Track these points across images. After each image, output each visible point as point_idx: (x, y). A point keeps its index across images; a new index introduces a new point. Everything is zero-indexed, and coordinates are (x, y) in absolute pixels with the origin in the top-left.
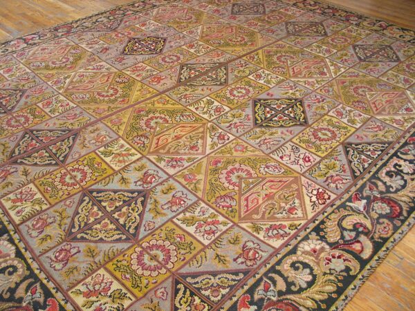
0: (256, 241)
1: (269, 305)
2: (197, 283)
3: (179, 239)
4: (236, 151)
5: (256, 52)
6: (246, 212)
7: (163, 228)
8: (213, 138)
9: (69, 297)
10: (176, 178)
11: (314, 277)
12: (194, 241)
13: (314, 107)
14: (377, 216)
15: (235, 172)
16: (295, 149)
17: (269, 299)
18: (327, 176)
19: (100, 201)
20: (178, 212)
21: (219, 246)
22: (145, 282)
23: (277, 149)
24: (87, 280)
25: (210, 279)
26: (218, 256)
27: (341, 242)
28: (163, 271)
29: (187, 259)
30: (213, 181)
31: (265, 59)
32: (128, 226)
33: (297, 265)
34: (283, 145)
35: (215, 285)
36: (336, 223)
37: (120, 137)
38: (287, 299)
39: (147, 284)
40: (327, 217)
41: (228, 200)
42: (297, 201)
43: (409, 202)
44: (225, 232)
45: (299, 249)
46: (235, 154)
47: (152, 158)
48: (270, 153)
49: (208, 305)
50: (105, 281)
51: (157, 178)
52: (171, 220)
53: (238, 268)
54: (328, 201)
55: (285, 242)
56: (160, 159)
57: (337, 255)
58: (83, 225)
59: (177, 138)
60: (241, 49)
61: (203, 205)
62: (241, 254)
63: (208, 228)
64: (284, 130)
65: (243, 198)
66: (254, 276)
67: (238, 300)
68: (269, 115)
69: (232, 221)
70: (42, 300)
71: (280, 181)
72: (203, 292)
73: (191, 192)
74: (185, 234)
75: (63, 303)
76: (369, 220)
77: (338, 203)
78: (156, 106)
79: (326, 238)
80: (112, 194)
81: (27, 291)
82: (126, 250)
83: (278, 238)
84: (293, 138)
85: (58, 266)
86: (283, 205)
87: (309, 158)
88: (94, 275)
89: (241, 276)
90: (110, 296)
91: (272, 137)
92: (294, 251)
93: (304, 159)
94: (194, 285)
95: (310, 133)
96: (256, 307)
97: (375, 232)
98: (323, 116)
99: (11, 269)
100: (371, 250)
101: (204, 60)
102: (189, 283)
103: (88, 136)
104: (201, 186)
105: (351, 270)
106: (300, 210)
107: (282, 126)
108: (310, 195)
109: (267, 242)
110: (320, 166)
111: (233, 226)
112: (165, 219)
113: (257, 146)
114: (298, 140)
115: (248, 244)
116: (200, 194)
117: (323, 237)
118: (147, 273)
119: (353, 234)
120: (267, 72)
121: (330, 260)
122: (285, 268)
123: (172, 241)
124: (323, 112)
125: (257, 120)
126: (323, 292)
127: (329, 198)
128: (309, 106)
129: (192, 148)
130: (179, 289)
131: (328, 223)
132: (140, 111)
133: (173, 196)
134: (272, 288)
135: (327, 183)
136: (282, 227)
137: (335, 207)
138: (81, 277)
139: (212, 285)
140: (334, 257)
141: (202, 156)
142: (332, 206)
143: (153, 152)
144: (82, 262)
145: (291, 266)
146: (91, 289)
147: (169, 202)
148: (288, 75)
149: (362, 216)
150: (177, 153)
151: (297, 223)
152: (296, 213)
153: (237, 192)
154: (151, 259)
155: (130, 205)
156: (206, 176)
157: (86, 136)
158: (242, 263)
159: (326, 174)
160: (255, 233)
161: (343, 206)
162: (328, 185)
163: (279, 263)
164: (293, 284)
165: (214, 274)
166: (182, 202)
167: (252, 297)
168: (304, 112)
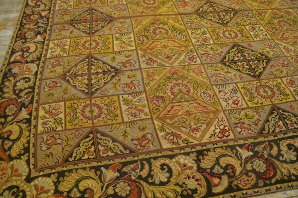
0: (155, 136)
1: (126, 179)
2: (101, 139)
3: (113, 109)
4: (193, 72)
5: (266, 11)
6: (165, 115)
7: (110, 98)
8: (186, 57)
9: (39, 108)
10: (142, 71)
11: (169, 181)
12: (120, 115)
13: (276, 68)
14: (251, 169)
15: (181, 86)
16: (235, 91)
17: (130, 176)
18: (241, 121)
19: (92, 65)
20: (126, 93)
21: (131, 126)
22: (76, 122)
23: (221, 85)
24: (52, 104)
25: (109, 142)
26: (125, 132)
27: (208, 171)
28: (90, 122)
29: (108, 123)
30: (162, 85)
31: (269, 18)
32: (94, 86)
33: (165, 167)
34: (228, 84)
35: (109, 147)
36: (217, 156)
37: (133, 32)
38: (140, 183)
39: (76, 124)
40: (214, 149)
41: (160, 101)
42: (204, 126)
43: (285, 175)
44: (142, 120)
45: (177, 158)
46: (191, 74)
47: (140, 53)
48: (214, 85)
49: (96, 155)
50: (59, 110)
51: (132, 66)
52: (118, 95)
53: (130, 146)
54: (225, 138)
55: (172, 148)
56: (143, 56)
57: (197, 178)
58: (74, 73)
59: (165, 46)
60: (257, 5)
61: (144, 95)
62: (138, 139)
63: (134, 112)
64: (238, 74)
65: (171, 105)
66: (134, 157)
67: (113, 164)
68: (236, 59)
69: (151, 115)
70: (27, 104)
71: (204, 107)
72: (100, 147)
73: (144, 85)
74: (119, 108)
75: (34, 109)
76: (242, 169)
77: (231, 143)
78: (169, 21)
79: (200, 162)
80: (102, 63)
81: (26, 94)
82: (82, 99)
83: (170, 143)
84: (240, 83)
85: (47, 89)
86: (192, 123)
87: (239, 102)
88: (57, 104)
89: (127, 152)
90: (55, 119)
91: (226, 74)
92: (171, 157)
93: (235, 101)
94: (98, 140)
95: (255, 86)
96: (119, 175)
97: (237, 179)
98: (277, 78)
99: (28, 80)
100: (223, 189)
101: (225, 3)
102: (97, 137)
103: (117, 24)
104: (152, 84)
105: (196, 193)
106: (201, 133)
107: (239, 71)
108: (217, 127)
109: (161, 140)
110: (242, 112)
111: (149, 118)
112: (116, 93)
113: (209, 76)
114: (242, 86)
115: (148, 135)
116: (147, 88)
117: (199, 160)
118: (81, 117)
119: (221, 171)
120: (262, 28)
121: (189, 177)
122: (157, 164)
123: (109, 108)
124: (279, 75)
125: (225, 58)
126: (165, 194)
127: (227, 137)
128: (272, 66)
129: (168, 57)
130: (89, 137)
131: (211, 153)
132: (157, 21)
133: (131, 82)
134: (138, 171)
135: (236, 125)
136: (179, 137)
137: (226, 145)
138: (51, 101)
139: (107, 146)
140: (193, 178)
141: (169, 65)
142: (224, 143)
143: (143, 49)
144: (58, 93)
145: (160, 165)
146: (50, 111)
147: (126, 84)
148: (275, 37)
149: (240, 162)
150: (157, 57)
151: (191, 140)
152: (196, 134)
153: (171, 99)
154: (90, 112)
155: (104, 75)
156: (161, 79)
157: (116, 24)
158: (135, 145)
159: (241, 119)
160: (158, 131)
161: (233, 148)
162: (235, 127)
163: (156, 158)
164: (152, 177)
165: (114, 141)
166: (133, 88)
167: (122, 168)
168: (264, 68)
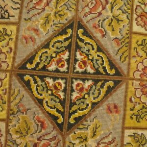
34: (21, 9)
168: (40, 102)
